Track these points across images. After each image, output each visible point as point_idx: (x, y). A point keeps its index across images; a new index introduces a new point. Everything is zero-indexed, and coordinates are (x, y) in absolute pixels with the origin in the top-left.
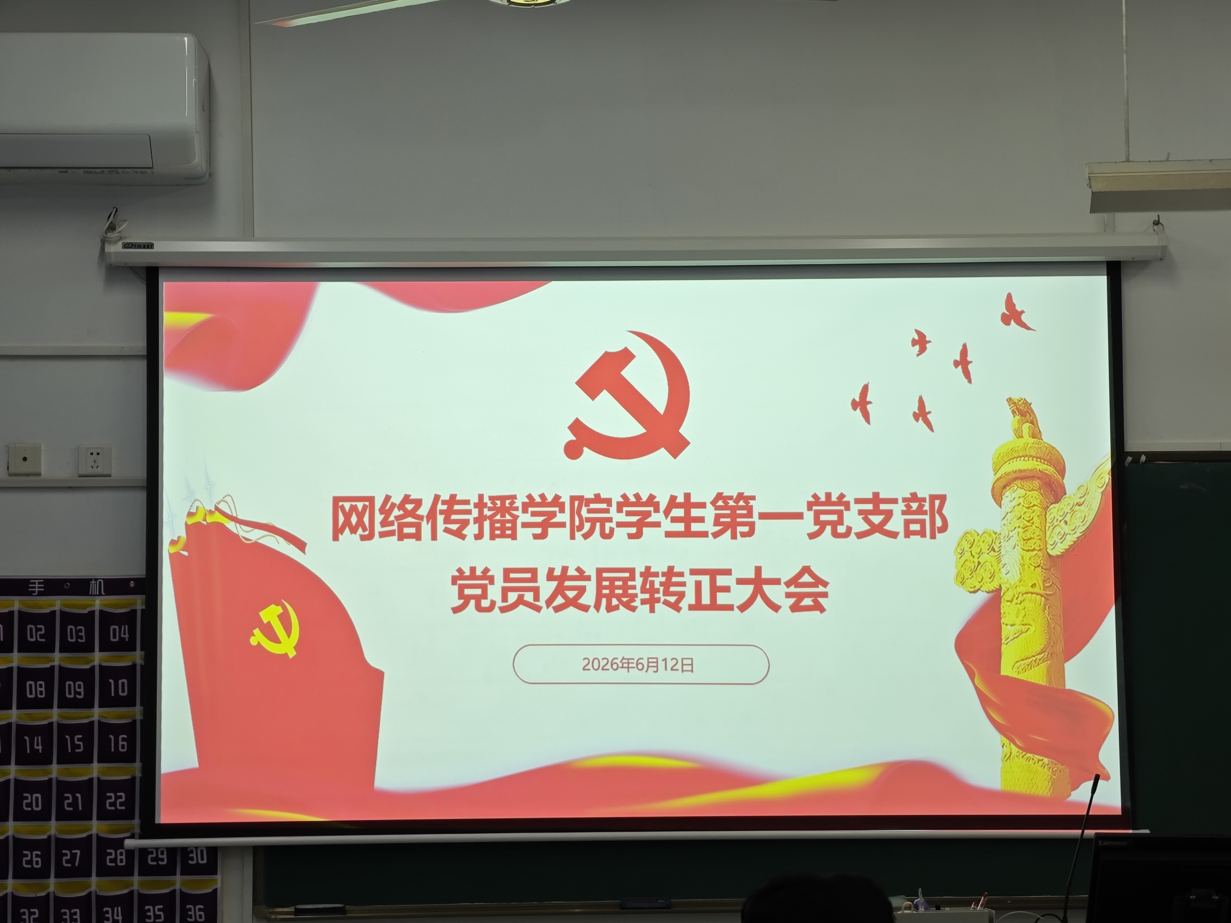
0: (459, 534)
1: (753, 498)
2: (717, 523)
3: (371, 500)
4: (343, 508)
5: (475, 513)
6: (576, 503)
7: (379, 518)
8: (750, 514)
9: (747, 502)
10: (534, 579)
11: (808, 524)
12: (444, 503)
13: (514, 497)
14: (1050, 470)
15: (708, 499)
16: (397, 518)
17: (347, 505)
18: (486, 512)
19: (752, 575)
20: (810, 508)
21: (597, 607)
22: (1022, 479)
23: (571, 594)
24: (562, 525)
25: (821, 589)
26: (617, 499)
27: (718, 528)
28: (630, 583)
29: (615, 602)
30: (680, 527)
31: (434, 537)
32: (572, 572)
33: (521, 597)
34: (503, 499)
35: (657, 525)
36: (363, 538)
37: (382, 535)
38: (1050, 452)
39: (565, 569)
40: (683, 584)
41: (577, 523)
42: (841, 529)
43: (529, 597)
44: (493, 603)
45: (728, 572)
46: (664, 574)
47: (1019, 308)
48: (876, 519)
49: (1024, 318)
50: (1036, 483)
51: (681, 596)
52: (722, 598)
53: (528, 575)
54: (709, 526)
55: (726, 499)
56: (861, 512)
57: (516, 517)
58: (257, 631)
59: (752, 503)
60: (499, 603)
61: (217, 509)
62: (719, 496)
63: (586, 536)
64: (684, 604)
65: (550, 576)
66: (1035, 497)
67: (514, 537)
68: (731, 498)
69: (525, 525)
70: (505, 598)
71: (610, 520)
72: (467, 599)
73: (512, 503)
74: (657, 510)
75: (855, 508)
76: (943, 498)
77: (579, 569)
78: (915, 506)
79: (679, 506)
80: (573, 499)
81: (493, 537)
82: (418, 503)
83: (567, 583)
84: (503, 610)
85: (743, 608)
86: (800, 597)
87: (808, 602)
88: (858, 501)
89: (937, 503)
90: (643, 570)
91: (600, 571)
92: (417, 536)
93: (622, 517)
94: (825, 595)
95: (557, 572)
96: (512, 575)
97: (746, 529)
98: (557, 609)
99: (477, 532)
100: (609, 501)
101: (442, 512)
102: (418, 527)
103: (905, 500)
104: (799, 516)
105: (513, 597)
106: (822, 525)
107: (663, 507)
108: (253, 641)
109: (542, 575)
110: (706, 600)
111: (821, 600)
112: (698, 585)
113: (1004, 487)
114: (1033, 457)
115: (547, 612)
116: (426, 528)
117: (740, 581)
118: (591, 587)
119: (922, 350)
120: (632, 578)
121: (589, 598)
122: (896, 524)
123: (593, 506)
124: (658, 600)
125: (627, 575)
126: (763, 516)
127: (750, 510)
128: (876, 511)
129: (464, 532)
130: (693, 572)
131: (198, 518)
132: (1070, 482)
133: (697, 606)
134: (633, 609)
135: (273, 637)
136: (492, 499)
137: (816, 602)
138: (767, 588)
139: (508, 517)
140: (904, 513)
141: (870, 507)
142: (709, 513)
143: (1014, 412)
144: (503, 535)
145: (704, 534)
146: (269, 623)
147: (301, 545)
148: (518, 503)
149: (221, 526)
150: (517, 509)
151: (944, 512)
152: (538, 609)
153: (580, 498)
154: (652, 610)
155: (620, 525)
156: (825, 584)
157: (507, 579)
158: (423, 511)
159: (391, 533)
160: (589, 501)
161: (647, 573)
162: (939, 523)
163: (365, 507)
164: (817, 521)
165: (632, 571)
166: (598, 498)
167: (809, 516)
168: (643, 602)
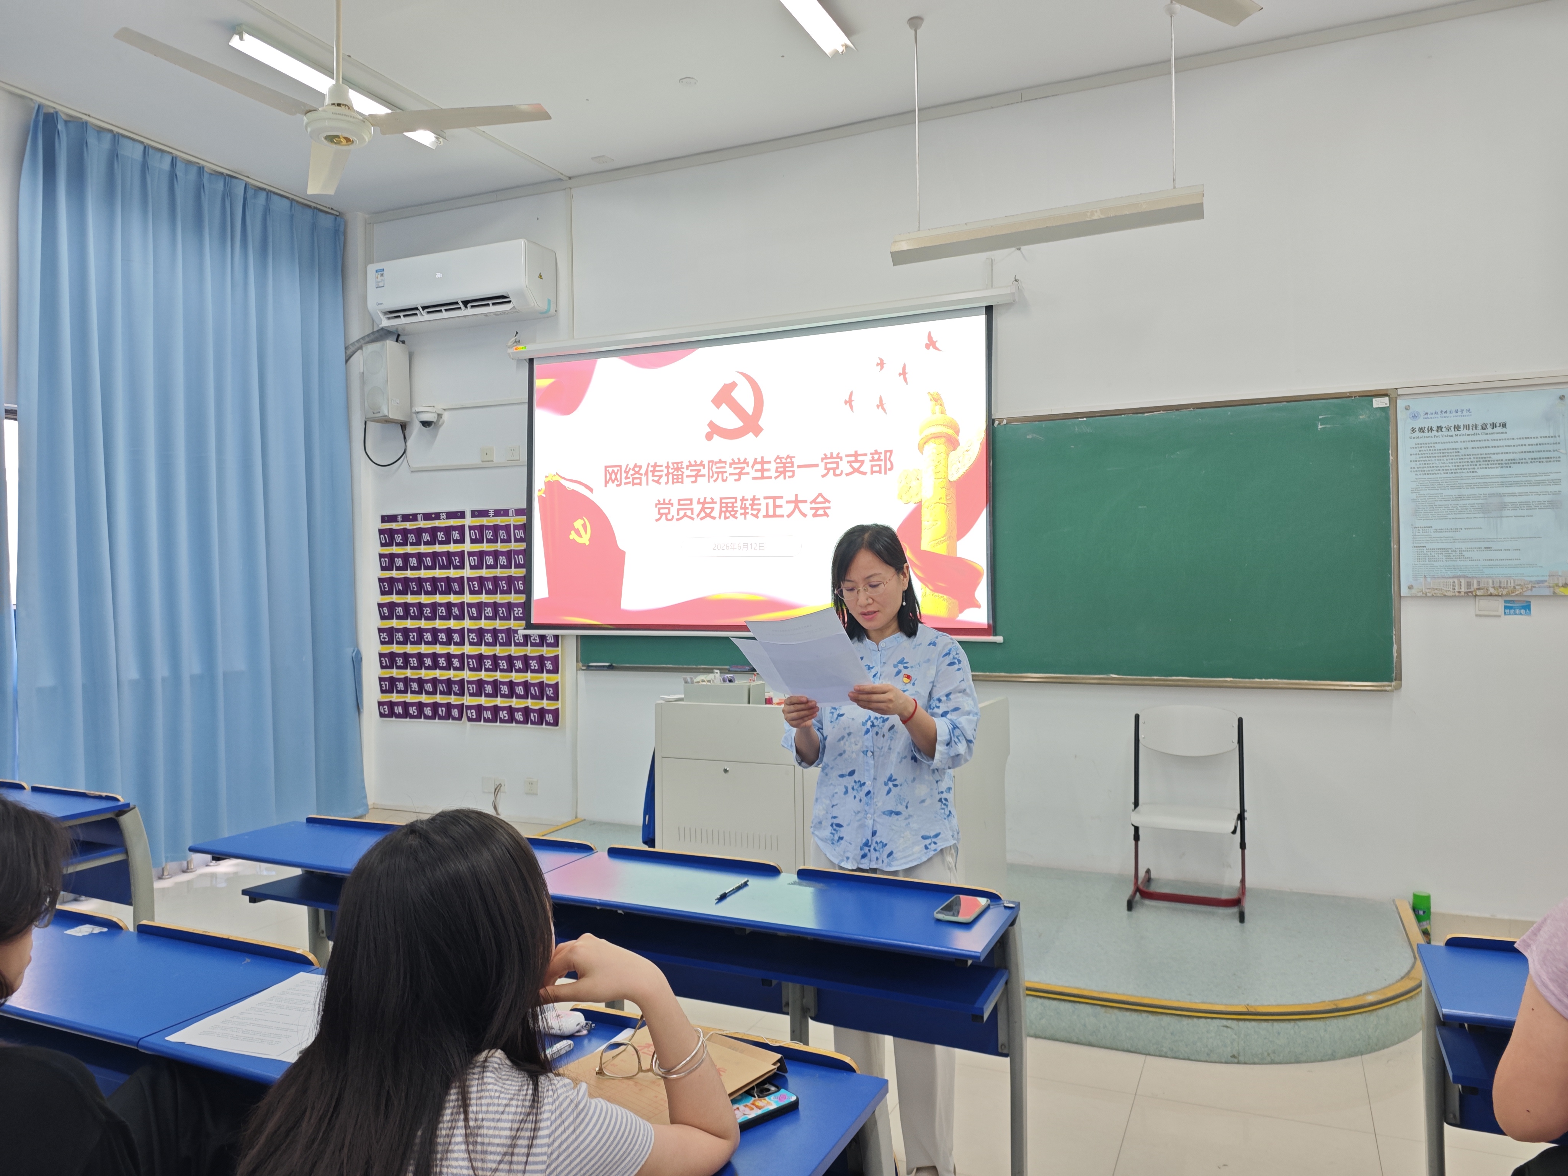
0: (658, 482)
1: (794, 457)
2: (777, 471)
3: (620, 466)
4: (608, 471)
5: (665, 471)
6: (711, 464)
7: (624, 475)
8: (792, 466)
9: (791, 460)
10: (691, 504)
11: (821, 470)
12: (652, 466)
13: (682, 462)
14: (951, 432)
15: (772, 459)
16: (632, 475)
17: (610, 470)
18: (671, 471)
19: (794, 499)
20: (822, 461)
21: (720, 517)
22: (935, 438)
23: (708, 511)
24: (704, 476)
25: (827, 505)
26: (729, 461)
27: (778, 474)
28: (735, 505)
29: (728, 515)
30: (759, 474)
31: (647, 484)
32: (708, 500)
33: (685, 513)
34: (677, 463)
35: (748, 473)
36: (617, 486)
37: (626, 483)
38: (951, 422)
39: (705, 498)
40: (760, 504)
41: (711, 475)
42: (838, 472)
43: (689, 513)
44: (673, 516)
45: (781, 497)
46: (751, 500)
47: (934, 340)
48: (856, 465)
49: (937, 345)
50: (943, 440)
51: (759, 510)
52: (779, 511)
53: (689, 502)
54: (773, 473)
55: (781, 458)
56: (848, 462)
57: (683, 472)
58: (573, 532)
59: (793, 460)
60: (676, 517)
61: (557, 474)
62: (778, 457)
63: (715, 481)
64: (760, 515)
65: (699, 502)
66: (943, 448)
67: (682, 482)
68: (783, 458)
69: (687, 476)
70: (678, 514)
71: (726, 472)
72: (661, 514)
73: (682, 465)
74: (748, 466)
75: (845, 459)
76: (891, 452)
77: (712, 499)
78: (876, 457)
79: (759, 463)
80: (709, 462)
81: (673, 483)
82: (640, 467)
83: (706, 506)
84: (678, 520)
85: (789, 516)
86: (817, 509)
87: (821, 512)
88: (847, 456)
89: (888, 454)
90: (741, 498)
91: (721, 499)
92: (640, 484)
93: (732, 471)
94: (829, 508)
95: (702, 500)
96: (682, 502)
97: (790, 474)
98: (702, 519)
99: (666, 481)
100: (725, 462)
101: (651, 471)
102: (640, 479)
103: (871, 454)
104: (817, 466)
105: (682, 513)
106: (828, 470)
107: (751, 464)
108: (571, 537)
109: (695, 502)
110: (771, 513)
111: (827, 511)
112: (767, 504)
113: (925, 443)
114: (941, 425)
115: (697, 520)
116: (644, 479)
117: (788, 502)
118: (717, 507)
119: (882, 368)
120: (736, 502)
121: (716, 513)
122: (866, 468)
123: (718, 465)
124: (748, 513)
125: (733, 500)
126: (799, 466)
127: (792, 463)
128: (856, 461)
129: (660, 481)
130: (765, 498)
131: (549, 479)
132: (961, 438)
133: (767, 516)
134: (736, 518)
135: (580, 535)
136: (673, 464)
137: (825, 511)
138: (800, 505)
139: (680, 473)
140: (871, 461)
141: (853, 459)
142: (773, 466)
143: (931, 400)
144: (678, 482)
145: (770, 478)
146: (578, 529)
147: (591, 490)
148: (684, 466)
149: (558, 482)
150: (683, 468)
151: (892, 459)
152: (693, 519)
153: (712, 462)
154: (745, 518)
155: (731, 474)
156: (829, 502)
157: (679, 504)
158: (643, 471)
159: (629, 483)
160: (716, 463)
161: (743, 499)
162: (889, 466)
163: (618, 470)
164: (826, 468)
165: (736, 498)
166: (720, 461)
167: (822, 465)
168: (741, 514)
